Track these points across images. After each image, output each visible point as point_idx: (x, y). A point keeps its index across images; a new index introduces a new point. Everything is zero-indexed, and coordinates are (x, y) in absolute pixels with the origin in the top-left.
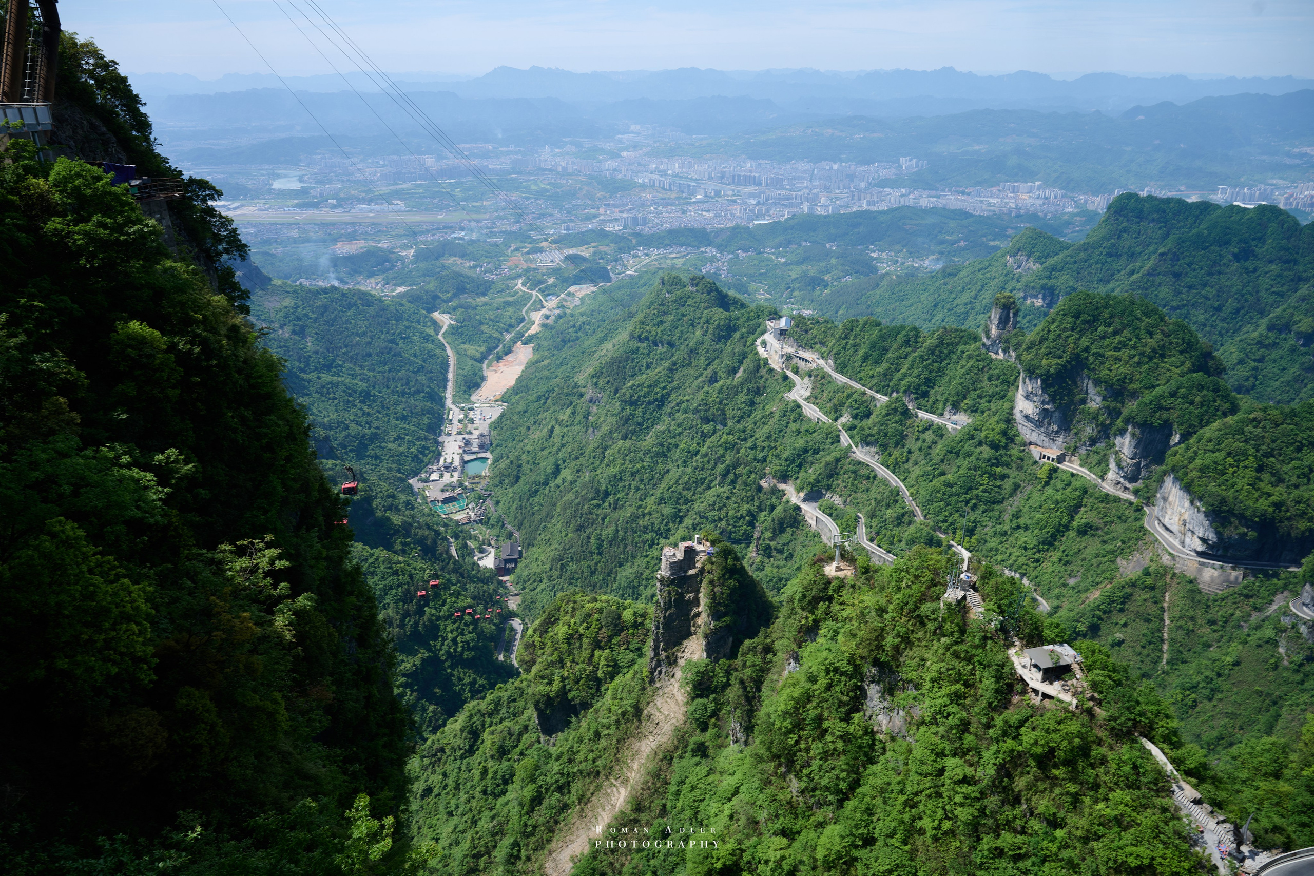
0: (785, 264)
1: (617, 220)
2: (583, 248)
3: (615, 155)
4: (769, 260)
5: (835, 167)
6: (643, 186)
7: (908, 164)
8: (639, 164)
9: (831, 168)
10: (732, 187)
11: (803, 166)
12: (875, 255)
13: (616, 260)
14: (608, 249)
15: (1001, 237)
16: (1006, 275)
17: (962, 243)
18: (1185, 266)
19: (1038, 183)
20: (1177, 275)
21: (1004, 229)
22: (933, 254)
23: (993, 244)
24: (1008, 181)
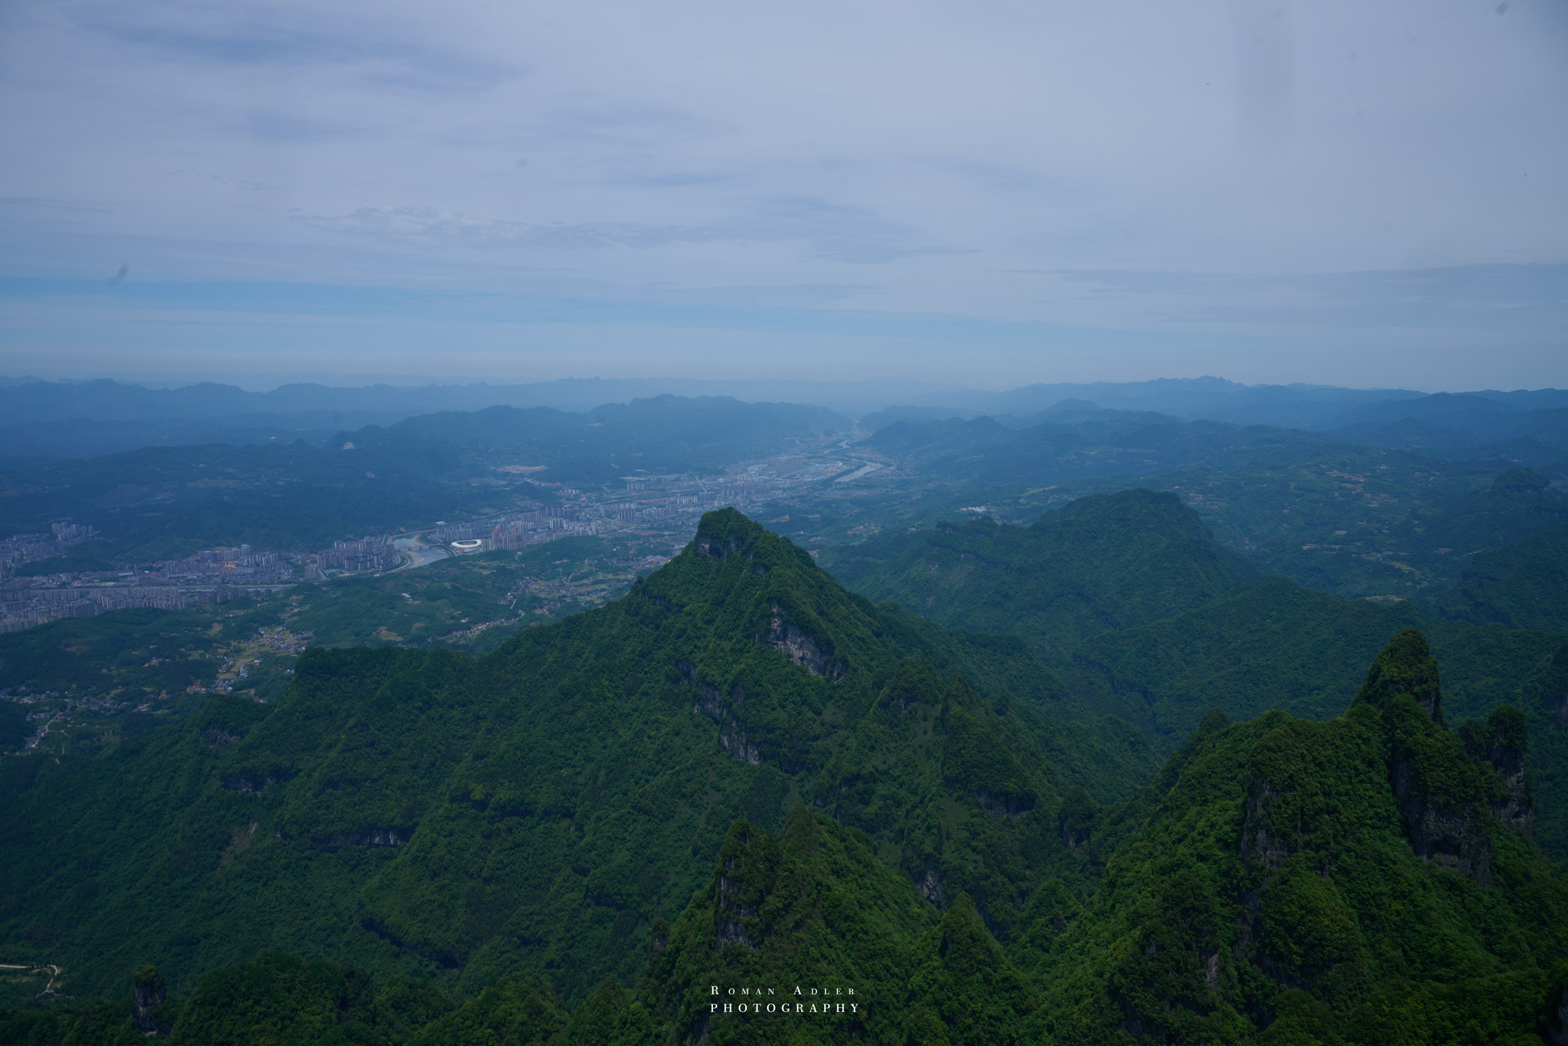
7: (66, 532)
12: (27, 700)
15: (208, 644)
16: (201, 753)
17: (155, 662)
18: (376, 732)
19: (245, 546)
20: (371, 745)
21: (208, 626)
22: (115, 686)
23: (195, 655)
24: (207, 547)
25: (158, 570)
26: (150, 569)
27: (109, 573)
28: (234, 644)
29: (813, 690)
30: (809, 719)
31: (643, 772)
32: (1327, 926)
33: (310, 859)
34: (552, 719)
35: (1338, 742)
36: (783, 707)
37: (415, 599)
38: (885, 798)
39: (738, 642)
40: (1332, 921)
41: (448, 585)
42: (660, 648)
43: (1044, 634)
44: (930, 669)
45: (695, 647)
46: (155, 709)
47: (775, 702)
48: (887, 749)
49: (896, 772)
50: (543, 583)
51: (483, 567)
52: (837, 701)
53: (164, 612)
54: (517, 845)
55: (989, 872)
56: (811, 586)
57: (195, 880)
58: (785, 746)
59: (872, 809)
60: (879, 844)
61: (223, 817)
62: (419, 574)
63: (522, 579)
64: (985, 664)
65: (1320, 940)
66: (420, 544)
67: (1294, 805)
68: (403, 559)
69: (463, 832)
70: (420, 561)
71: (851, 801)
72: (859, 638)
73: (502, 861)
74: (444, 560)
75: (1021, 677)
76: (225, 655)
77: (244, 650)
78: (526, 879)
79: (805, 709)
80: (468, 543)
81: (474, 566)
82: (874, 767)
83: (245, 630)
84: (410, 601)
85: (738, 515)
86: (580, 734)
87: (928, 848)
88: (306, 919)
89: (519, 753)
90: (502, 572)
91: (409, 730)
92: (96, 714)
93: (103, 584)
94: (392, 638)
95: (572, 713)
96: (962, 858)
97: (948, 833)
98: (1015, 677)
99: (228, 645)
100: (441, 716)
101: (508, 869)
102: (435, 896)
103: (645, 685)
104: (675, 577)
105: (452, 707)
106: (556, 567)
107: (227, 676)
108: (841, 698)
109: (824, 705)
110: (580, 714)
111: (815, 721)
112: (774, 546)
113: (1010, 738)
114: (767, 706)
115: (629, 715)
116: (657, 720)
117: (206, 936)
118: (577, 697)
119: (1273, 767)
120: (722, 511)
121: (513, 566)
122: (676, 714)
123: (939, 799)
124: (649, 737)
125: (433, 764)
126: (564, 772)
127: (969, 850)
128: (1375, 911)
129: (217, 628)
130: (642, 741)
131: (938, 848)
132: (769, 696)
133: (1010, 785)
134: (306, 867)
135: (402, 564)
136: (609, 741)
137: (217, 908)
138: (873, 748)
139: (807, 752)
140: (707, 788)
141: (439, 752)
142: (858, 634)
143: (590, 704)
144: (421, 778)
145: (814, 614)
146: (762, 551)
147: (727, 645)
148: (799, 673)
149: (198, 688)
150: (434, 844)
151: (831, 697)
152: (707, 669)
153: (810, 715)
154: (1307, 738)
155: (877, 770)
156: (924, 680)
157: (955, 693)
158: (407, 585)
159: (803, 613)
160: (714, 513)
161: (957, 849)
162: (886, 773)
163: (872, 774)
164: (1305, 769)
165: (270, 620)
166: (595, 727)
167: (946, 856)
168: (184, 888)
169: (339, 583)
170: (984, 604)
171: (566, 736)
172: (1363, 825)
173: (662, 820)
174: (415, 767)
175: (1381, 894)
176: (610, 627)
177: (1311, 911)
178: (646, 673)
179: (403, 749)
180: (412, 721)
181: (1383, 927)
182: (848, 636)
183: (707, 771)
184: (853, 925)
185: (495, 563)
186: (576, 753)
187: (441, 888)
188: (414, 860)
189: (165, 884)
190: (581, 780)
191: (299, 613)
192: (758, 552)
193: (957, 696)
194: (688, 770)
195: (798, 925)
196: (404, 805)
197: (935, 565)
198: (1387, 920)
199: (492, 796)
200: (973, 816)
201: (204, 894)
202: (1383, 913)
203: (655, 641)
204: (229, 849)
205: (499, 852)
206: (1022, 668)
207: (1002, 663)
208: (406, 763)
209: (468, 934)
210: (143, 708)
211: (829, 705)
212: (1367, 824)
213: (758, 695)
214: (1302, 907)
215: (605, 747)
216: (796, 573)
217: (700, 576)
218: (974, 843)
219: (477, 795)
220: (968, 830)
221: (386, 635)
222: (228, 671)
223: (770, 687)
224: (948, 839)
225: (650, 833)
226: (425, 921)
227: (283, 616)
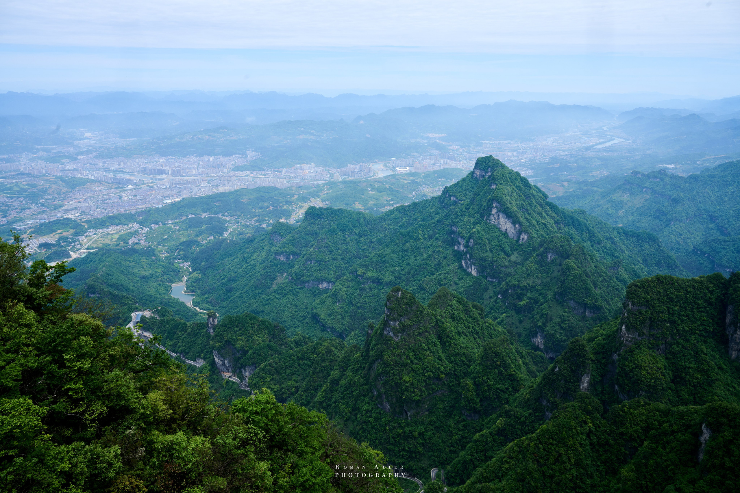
0: (179, 230)
1: (76, 208)
2: (52, 235)
3: (73, 158)
4: (170, 229)
5: (211, 159)
6: (93, 181)
7: (251, 155)
8: (91, 164)
9: (209, 160)
10: (151, 176)
11: (193, 159)
12: (227, 218)
13: (74, 242)
14: (68, 233)
15: (289, 203)
16: (271, 244)
17: (271, 208)
18: (329, 243)
19: (313, 164)
20: (327, 247)
21: (292, 196)
22: (255, 216)
23: (285, 207)
24: (299, 163)
25: (280, 172)
26: (278, 171)
27: (263, 172)
28: (300, 204)
29: (508, 245)
30: (504, 258)
31: (428, 273)
32: (644, 375)
33: (300, 289)
34: (395, 245)
35: (689, 289)
36: (491, 251)
37: (372, 191)
38: (529, 298)
39: (477, 219)
40: (648, 373)
41: (387, 186)
42: (447, 219)
43: (681, 235)
44: (568, 241)
45: (460, 220)
46: (267, 226)
47: (488, 249)
48: (536, 276)
49: (539, 288)
50: (431, 189)
51: (405, 180)
52: (519, 252)
53: (278, 189)
54: (373, 296)
55: (566, 339)
56: (520, 196)
57: (263, 291)
58: (489, 269)
59: (523, 302)
60: (524, 319)
61: (275, 269)
62: (377, 181)
63: (422, 186)
64: (631, 246)
65: (638, 380)
66: (383, 168)
67: (645, 315)
68: (374, 174)
69: (353, 287)
70: (381, 175)
71: (513, 297)
72: (543, 224)
73: (365, 301)
74: (389, 175)
75: (651, 255)
76: (296, 208)
77: (303, 207)
78: (375, 310)
79: (502, 253)
80: (403, 169)
81: (402, 179)
82: (527, 283)
83: (304, 199)
84: (370, 192)
85: (494, 159)
86: (406, 253)
87: (540, 324)
88: (296, 312)
89: (379, 258)
90: (414, 182)
91: (342, 243)
92: (248, 226)
93: (260, 176)
94: (360, 207)
95: (405, 243)
96: (554, 330)
97: (551, 318)
98: (648, 254)
99: (298, 204)
100: (357, 240)
101: (368, 305)
102: (338, 310)
103: (438, 235)
104: (461, 187)
105: (361, 236)
106: (438, 182)
107: (295, 216)
108: (522, 250)
109: (513, 253)
110: (407, 244)
111: (505, 259)
112: (503, 175)
113: (605, 280)
114: (483, 250)
115: (429, 247)
116: (439, 251)
117: (263, 311)
118: (408, 237)
119: (635, 295)
120: (486, 157)
121: (419, 180)
122: (448, 250)
123: (551, 302)
124: (435, 258)
125: (350, 259)
126: (397, 268)
127: (559, 327)
128: (683, 375)
129: (296, 197)
130: (431, 260)
131: (544, 324)
132: (485, 245)
133: (588, 300)
134: (298, 292)
135: (373, 176)
136: (418, 258)
137: (267, 302)
138: (528, 275)
139: (500, 273)
140: (452, 283)
141: (353, 254)
142: (543, 222)
143: (412, 240)
144: (345, 264)
145: (515, 209)
146: (496, 177)
147: (472, 220)
148: (503, 236)
149: (283, 220)
150: (340, 289)
151: (517, 249)
152: (462, 230)
153: (504, 256)
154: (666, 284)
155: (529, 285)
156: (563, 246)
157: (574, 253)
158: (371, 185)
159: (508, 208)
160: (483, 158)
161: (553, 326)
162: (532, 287)
163: (526, 287)
164: (658, 299)
165: (315, 195)
166: (413, 251)
167: (547, 328)
168: (259, 293)
169: (344, 182)
170: (649, 216)
171: (400, 254)
172: (692, 333)
173: (430, 294)
174: (343, 259)
175: (689, 368)
176: (431, 208)
177: (637, 367)
178: (439, 230)
179: (339, 251)
180: (344, 240)
181: (686, 384)
182: (537, 222)
183: (453, 276)
184: (450, 340)
185: (411, 178)
186: (403, 261)
187: (341, 308)
188: (333, 295)
189: (253, 291)
190: (403, 273)
191: (327, 193)
192: (494, 177)
193: (575, 255)
194: (445, 274)
195: (420, 334)
196: (337, 274)
197: (627, 193)
198: (689, 381)
199: (365, 274)
200: (565, 312)
201: (263, 297)
202: (688, 377)
203: (445, 216)
204: (276, 281)
205: (365, 297)
206: (653, 250)
207: (641, 246)
208: (339, 257)
209: (348, 327)
210: (264, 225)
211: (515, 253)
212: (695, 333)
213: (480, 244)
214: (634, 364)
215: (416, 260)
216: (513, 189)
217: (473, 188)
218: (562, 325)
219: (360, 273)
220: (561, 318)
221: (358, 206)
222: (296, 214)
223: (487, 241)
224: (551, 321)
225: (424, 298)
226: (333, 319)
227: (321, 194)
